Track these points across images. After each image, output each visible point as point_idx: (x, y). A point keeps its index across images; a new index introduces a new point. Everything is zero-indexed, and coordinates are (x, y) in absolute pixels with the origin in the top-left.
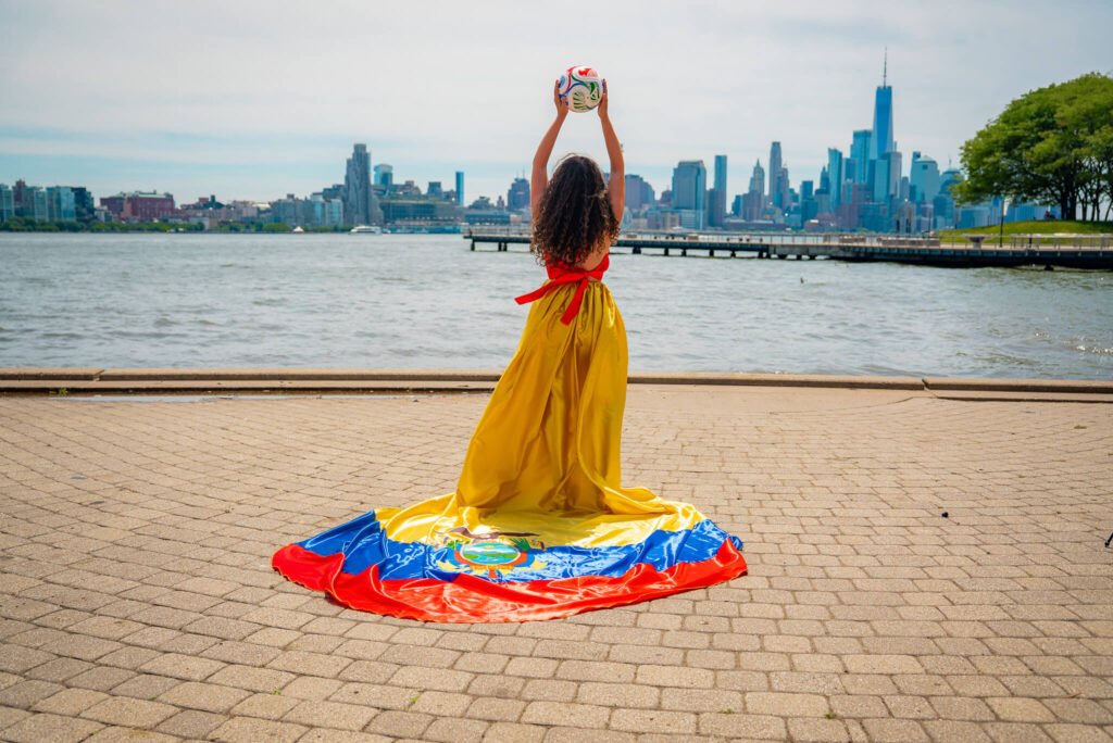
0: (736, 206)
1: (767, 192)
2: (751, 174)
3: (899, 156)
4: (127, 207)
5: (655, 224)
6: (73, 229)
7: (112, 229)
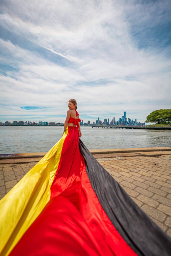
0: (110, 124)
1: (113, 122)
3: (127, 118)
4: (51, 124)
5: (102, 125)
7: (50, 126)
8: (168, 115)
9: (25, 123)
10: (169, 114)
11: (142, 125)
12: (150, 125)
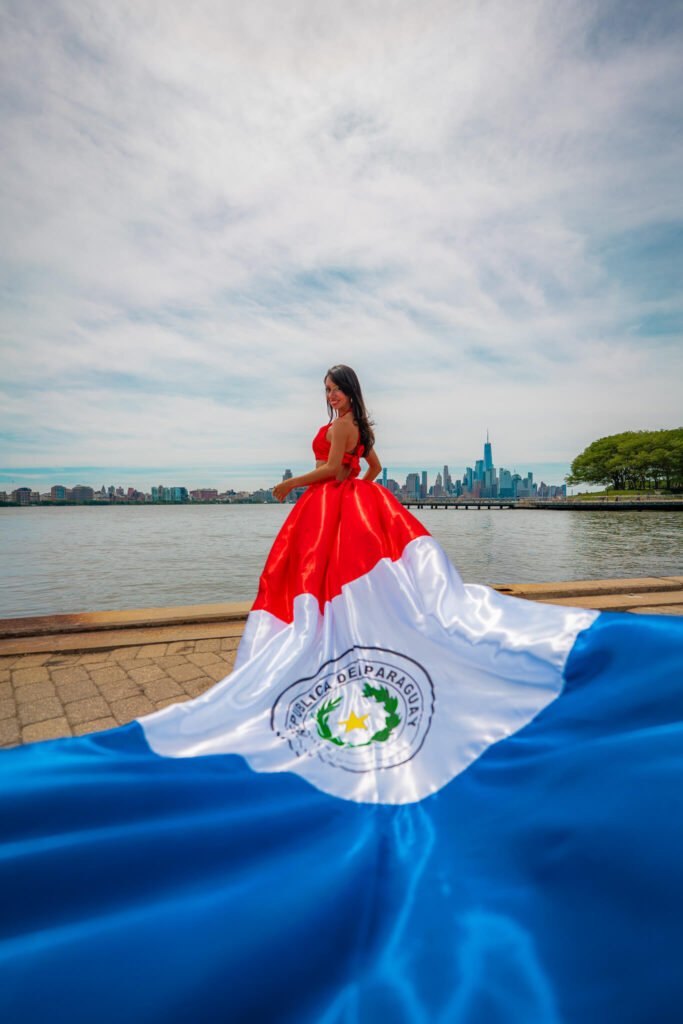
0: (431, 491)
1: (443, 485)
2: (436, 478)
3: (495, 469)
4: (200, 495)
6: (180, 503)
7: (194, 502)
8: (652, 454)
9: (99, 492)
10: (657, 451)
11: (555, 496)
12: (584, 495)
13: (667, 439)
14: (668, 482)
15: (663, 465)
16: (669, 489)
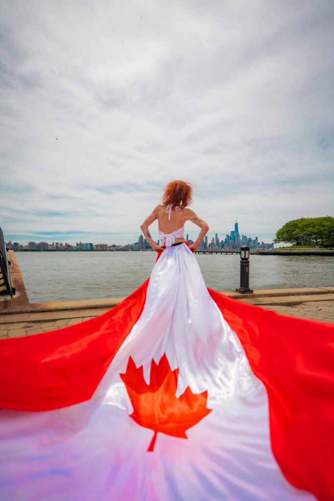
0: (209, 245)
1: (215, 243)
2: (212, 239)
3: (240, 235)
6: (90, 251)
7: (96, 250)
8: (315, 229)
9: (51, 245)
10: (317, 227)
11: (268, 248)
12: (282, 248)
13: (321, 222)
14: (322, 242)
15: (320, 234)
16: (323, 246)
